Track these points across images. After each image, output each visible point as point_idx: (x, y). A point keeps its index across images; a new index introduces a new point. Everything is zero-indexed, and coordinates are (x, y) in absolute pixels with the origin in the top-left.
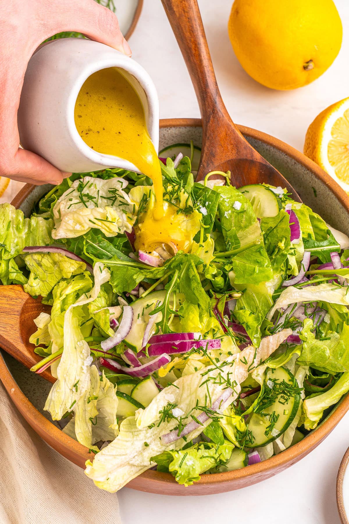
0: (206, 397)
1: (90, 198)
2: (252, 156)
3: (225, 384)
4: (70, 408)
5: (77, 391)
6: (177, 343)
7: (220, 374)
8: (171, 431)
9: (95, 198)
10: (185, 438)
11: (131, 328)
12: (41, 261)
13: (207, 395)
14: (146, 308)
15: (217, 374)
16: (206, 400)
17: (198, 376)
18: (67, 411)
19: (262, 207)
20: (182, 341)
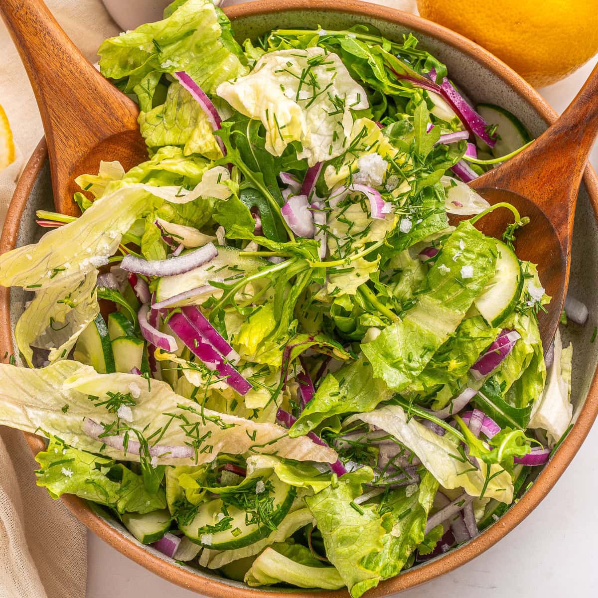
0: (159, 431)
1: (314, 83)
2: (559, 225)
3: (193, 440)
4: (28, 287)
5: (52, 277)
6: (204, 341)
7: (198, 424)
8: (102, 423)
9: (319, 89)
10: (104, 447)
11: (184, 272)
12: (184, 104)
13: (162, 430)
14: (230, 268)
15: (194, 422)
16: (156, 434)
17: (173, 401)
18: (22, 286)
19: (489, 292)
20: (211, 345)
